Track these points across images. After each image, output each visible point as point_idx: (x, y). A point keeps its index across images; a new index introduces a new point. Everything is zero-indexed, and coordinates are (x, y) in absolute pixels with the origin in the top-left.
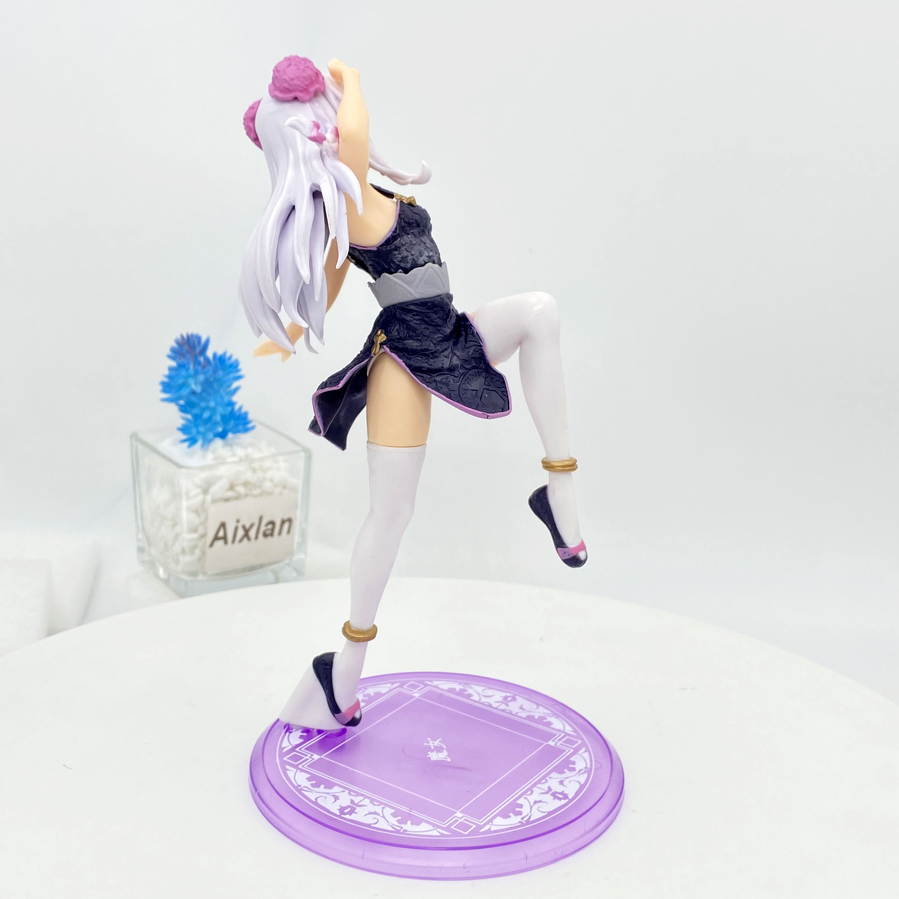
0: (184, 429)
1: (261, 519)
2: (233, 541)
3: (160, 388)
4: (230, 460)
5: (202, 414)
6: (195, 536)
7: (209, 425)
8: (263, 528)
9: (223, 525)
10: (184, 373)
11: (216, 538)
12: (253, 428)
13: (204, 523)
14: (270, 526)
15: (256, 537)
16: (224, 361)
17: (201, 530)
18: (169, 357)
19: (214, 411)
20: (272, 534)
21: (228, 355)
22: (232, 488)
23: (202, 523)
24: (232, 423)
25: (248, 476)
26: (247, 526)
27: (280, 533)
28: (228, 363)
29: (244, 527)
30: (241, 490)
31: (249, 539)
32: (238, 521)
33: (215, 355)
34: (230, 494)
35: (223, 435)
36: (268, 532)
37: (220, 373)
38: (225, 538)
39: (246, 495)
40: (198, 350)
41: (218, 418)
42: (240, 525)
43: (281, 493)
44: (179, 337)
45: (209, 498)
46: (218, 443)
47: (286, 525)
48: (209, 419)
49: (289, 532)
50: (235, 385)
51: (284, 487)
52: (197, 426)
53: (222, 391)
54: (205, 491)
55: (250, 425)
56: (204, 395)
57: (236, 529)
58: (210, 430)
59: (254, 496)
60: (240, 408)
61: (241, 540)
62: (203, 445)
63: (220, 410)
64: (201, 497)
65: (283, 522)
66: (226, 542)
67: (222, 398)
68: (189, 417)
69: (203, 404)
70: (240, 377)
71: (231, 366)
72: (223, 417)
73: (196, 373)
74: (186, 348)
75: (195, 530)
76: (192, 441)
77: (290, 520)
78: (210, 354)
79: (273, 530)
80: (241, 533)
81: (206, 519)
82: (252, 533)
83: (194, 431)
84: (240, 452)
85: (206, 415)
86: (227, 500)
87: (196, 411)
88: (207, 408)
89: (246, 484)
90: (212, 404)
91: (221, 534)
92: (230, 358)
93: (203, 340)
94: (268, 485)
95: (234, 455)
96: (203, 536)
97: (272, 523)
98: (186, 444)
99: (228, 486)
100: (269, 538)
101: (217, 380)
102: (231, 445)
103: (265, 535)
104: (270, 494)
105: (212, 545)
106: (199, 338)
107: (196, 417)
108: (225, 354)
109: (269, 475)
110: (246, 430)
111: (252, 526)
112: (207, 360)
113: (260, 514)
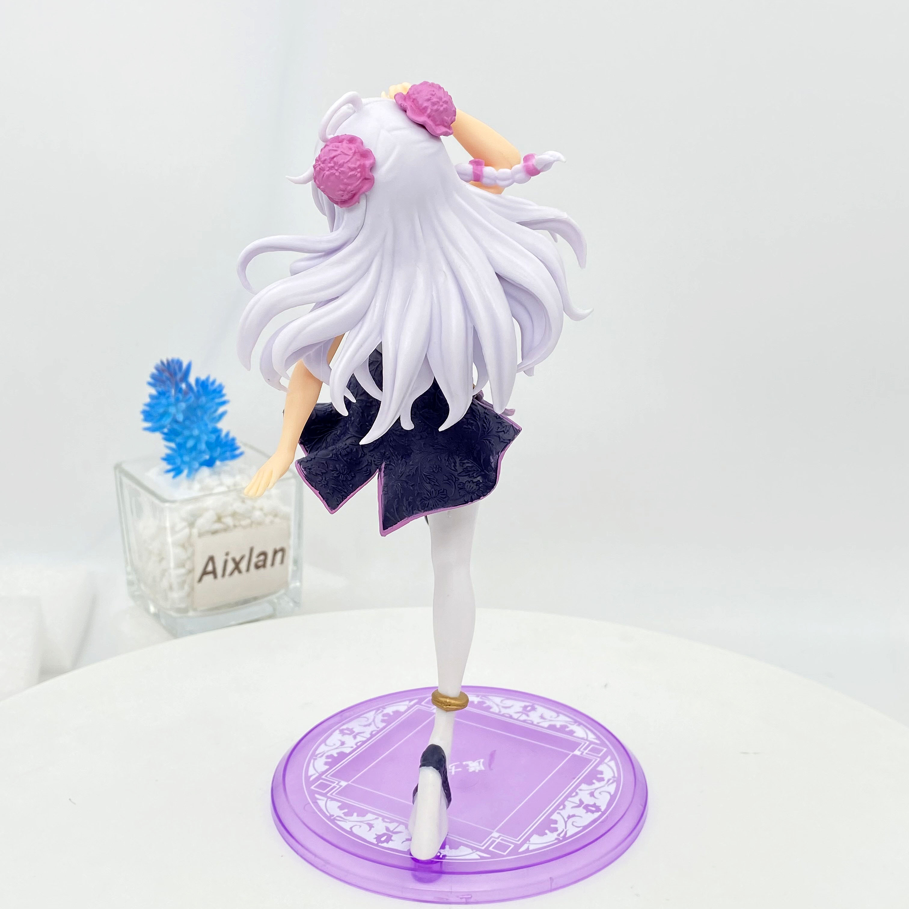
0: (168, 459)
1: (252, 550)
2: (223, 575)
3: (142, 417)
4: (216, 491)
5: (185, 443)
6: (182, 571)
7: (194, 454)
8: (254, 560)
9: (211, 559)
10: (163, 401)
11: (205, 573)
12: (241, 454)
13: (191, 558)
14: (262, 557)
15: (248, 570)
16: (207, 386)
17: (188, 566)
18: (150, 384)
19: (198, 439)
20: (264, 566)
21: (211, 380)
22: (219, 519)
23: (189, 558)
24: (219, 450)
25: (238, 506)
26: (238, 559)
27: (273, 564)
28: (211, 388)
29: (234, 560)
30: (229, 521)
31: (240, 572)
32: (227, 554)
33: (197, 381)
34: (217, 526)
35: (210, 463)
36: (260, 564)
37: (203, 399)
38: (214, 572)
39: (235, 526)
40: (179, 376)
41: (203, 446)
42: (229, 558)
43: (272, 522)
44: (159, 362)
45: (195, 531)
46: (205, 471)
47: (279, 556)
48: (194, 448)
49: (282, 562)
50: (221, 410)
51: (276, 516)
52: (181, 456)
53: (206, 418)
54: (191, 525)
55: (237, 452)
56: (187, 423)
57: (226, 562)
58: (195, 459)
59: (244, 527)
60: (227, 435)
61: (232, 573)
62: (188, 476)
63: (205, 438)
64: (187, 531)
65: (275, 552)
66: (215, 577)
67: (206, 425)
68: (173, 445)
69: (186, 433)
70: (224, 403)
71: (214, 391)
72: (208, 444)
73: (177, 400)
74: (166, 374)
75: (183, 566)
76: (177, 471)
77: (283, 550)
78: (192, 380)
79: (265, 561)
80: (231, 566)
81: (193, 554)
82: (243, 566)
83: (178, 461)
84: (228, 481)
85: (190, 443)
86: (215, 532)
87: (179, 440)
88: (191, 436)
89: (234, 515)
90: (196, 432)
91: (210, 568)
92: (213, 382)
93: (185, 365)
94: (257, 514)
95: (221, 484)
96: (191, 571)
97: (264, 554)
98: (172, 474)
99: (215, 518)
100: (262, 570)
101: (202, 407)
102: (219, 474)
103: (257, 567)
104: (260, 524)
105: (200, 580)
106: (179, 363)
107: (180, 446)
108: (208, 379)
109: (258, 504)
110: (234, 457)
111: (242, 558)
112: (189, 386)
113: (251, 545)
